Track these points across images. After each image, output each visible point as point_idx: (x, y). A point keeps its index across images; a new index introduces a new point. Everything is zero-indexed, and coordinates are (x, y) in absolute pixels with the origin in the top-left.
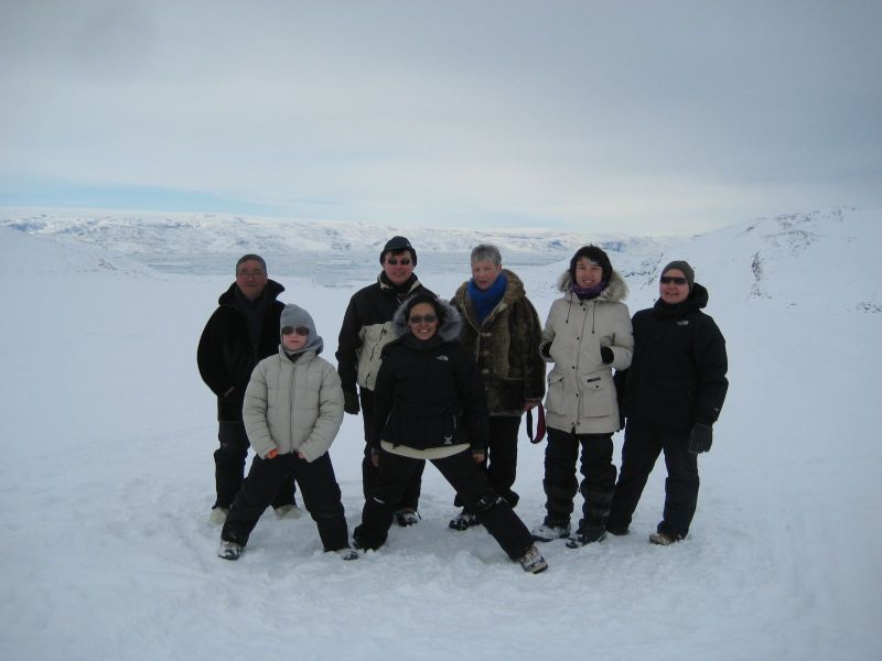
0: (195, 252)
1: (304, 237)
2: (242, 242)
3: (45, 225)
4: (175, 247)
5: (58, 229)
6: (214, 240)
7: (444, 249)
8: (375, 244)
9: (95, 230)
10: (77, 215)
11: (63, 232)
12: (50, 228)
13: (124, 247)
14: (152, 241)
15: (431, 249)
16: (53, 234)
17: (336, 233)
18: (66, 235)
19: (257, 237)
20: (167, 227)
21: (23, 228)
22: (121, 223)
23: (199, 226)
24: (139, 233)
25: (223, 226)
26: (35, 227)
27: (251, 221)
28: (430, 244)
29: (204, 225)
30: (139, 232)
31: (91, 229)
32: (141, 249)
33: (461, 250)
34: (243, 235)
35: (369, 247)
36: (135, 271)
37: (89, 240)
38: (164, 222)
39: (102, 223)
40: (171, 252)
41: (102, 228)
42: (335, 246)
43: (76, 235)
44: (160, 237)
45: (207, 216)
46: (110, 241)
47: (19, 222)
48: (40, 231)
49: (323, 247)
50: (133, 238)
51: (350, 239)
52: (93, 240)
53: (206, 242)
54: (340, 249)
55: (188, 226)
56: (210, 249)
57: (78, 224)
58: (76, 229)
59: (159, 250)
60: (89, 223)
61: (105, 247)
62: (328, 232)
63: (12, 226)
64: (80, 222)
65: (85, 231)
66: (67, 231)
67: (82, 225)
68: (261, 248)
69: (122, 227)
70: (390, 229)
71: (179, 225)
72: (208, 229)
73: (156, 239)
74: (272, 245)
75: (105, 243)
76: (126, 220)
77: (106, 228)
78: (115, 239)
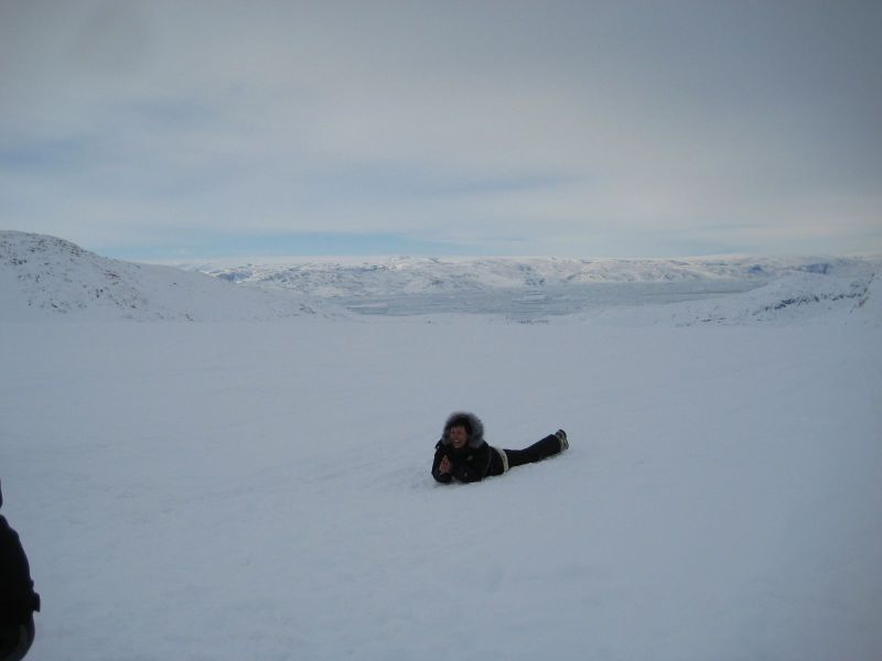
0: (392, 293)
1: (498, 273)
2: (437, 282)
3: (251, 273)
4: (373, 290)
5: (263, 277)
6: (409, 281)
7: (640, 279)
8: (570, 278)
9: (297, 276)
11: (267, 280)
12: (256, 277)
13: (325, 291)
14: (351, 285)
15: (626, 280)
16: (259, 282)
17: (529, 269)
18: (271, 282)
19: (452, 276)
20: (364, 270)
21: (230, 278)
22: (321, 268)
23: (394, 267)
24: (339, 277)
25: (418, 267)
26: (242, 276)
27: (445, 261)
28: (625, 275)
29: (399, 267)
30: (338, 275)
31: (293, 276)
32: (340, 292)
33: (659, 280)
34: (438, 275)
35: (562, 281)
36: (334, 315)
37: (291, 286)
38: (361, 266)
39: (303, 269)
40: (369, 294)
41: (303, 274)
42: (529, 282)
43: (279, 281)
44: (358, 280)
45: (402, 258)
46: (311, 285)
47: (227, 272)
48: (247, 280)
49: (517, 283)
50: (333, 282)
51: (544, 275)
52: (295, 286)
53: (401, 283)
54: (534, 284)
55: (384, 268)
56: (406, 290)
57: (280, 271)
58: (279, 276)
59: (357, 293)
60: (291, 270)
61: (306, 292)
62: (521, 268)
63: (221, 276)
64: (284, 269)
65: (287, 277)
66: (271, 278)
67: (285, 273)
68: (456, 286)
69: (322, 272)
70: (584, 262)
71: (375, 268)
72: (404, 270)
73: (354, 282)
74: (466, 283)
75: (306, 288)
76: (325, 265)
77: (307, 274)
78: (316, 284)
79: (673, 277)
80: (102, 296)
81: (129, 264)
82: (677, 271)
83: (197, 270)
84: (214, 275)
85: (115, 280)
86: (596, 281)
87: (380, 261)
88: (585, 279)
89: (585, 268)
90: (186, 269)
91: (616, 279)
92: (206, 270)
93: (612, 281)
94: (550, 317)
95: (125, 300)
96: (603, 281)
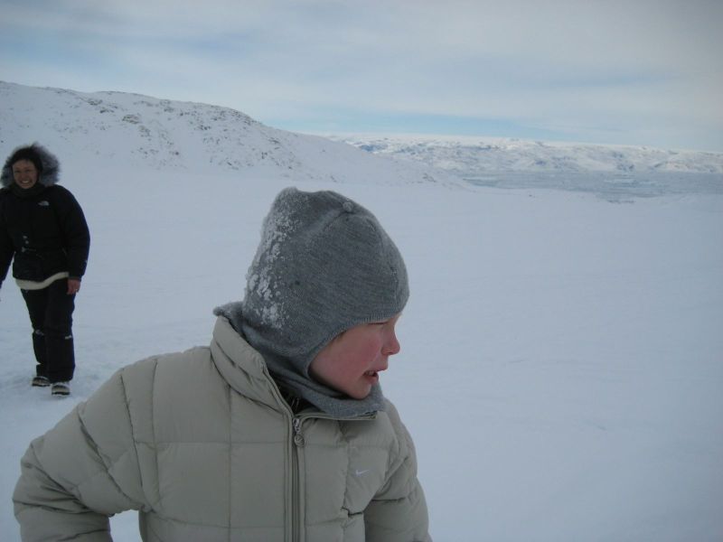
0: (502, 169)
1: (594, 158)
2: (541, 163)
3: (387, 146)
4: (485, 165)
5: (396, 149)
6: (517, 160)
8: (657, 166)
9: (424, 151)
11: (399, 152)
12: (390, 149)
13: (446, 164)
14: (468, 160)
15: (708, 171)
16: (392, 154)
17: (621, 156)
18: (402, 154)
19: (554, 158)
20: (480, 148)
21: (369, 149)
22: (444, 145)
23: (505, 148)
24: (458, 153)
25: (526, 148)
26: (379, 148)
27: (549, 145)
28: (707, 166)
29: (509, 148)
30: (458, 151)
31: (421, 150)
32: (459, 166)
34: (542, 157)
35: (650, 168)
36: (451, 184)
37: (419, 158)
38: (478, 144)
39: (430, 145)
40: (482, 169)
41: (429, 149)
42: (620, 167)
43: (409, 154)
44: (473, 157)
45: (513, 140)
46: (435, 158)
47: (368, 144)
48: (383, 151)
49: (610, 167)
50: (453, 157)
51: (634, 162)
52: (421, 159)
53: (510, 161)
54: (625, 169)
55: (497, 148)
56: (514, 167)
57: (411, 145)
58: (409, 150)
59: (473, 167)
60: (420, 145)
61: (429, 164)
62: (615, 155)
63: (362, 147)
64: (414, 144)
65: (416, 152)
66: (403, 151)
67: (414, 147)
68: (556, 167)
69: (445, 148)
70: (671, 153)
71: (489, 147)
72: (514, 151)
73: (471, 158)
74: (566, 165)
75: (430, 161)
76: (447, 142)
77: (433, 149)
78: (439, 158)
80: (267, 157)
81: (289, 134)
83: (344, 141)
84: (357, 146)
85: (277, 146)
86: (681, 170)
87: (493, 141)
88: (670, 168)
89: (671, 158)
90: (333, 140)
91: (699, 169)
92: (350, 140)
93: (696, 171)
94: (635, 199)
95: (283, 162)
96: (687, 170)
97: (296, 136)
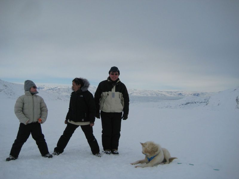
7: (150, 95)
8: (131, 94)
10: (52, 86)
11: (48, 90)
12: (46, 89)
13: (64, 94)
15: (146, 95)
16: (46, 90)
22: (64, 88)
24: (68, 90)
26: (42, 88)
28: (145, 94)
31: (56, 89)
33: (154, 96)
36: (67, 100)
37: (55, 92)
39: (59, 87)
41: (59, 89)
43: (52, 90)
46: (61, 92)
48: (43, 89)
57: (52, 88)
58: (52, 89)
60: (55, 87)
61: (59, 94)
65: (54, 89)
66: (50, 89)
70: (135, 90)
75: (59, 93)
77: (60, 89)
78: (62, 92)
79: (159, 95)
80: (2, 91)
81: (10, 83)
82: (159, 93)
85: (6, 87)
86: (138, 95)
88: (135, 94)
89: (135, 91)
91: (143, 95)
93: (142, 95)
95: (8, 93)
96: (140, 95)
97: (13, 84)
